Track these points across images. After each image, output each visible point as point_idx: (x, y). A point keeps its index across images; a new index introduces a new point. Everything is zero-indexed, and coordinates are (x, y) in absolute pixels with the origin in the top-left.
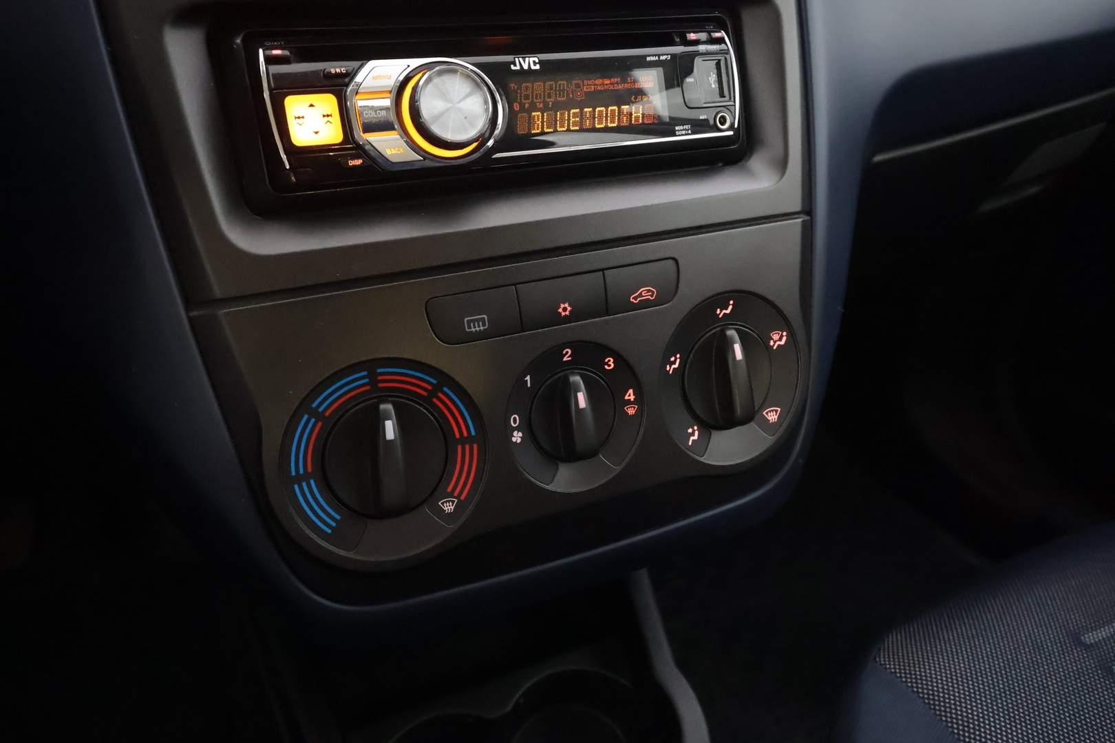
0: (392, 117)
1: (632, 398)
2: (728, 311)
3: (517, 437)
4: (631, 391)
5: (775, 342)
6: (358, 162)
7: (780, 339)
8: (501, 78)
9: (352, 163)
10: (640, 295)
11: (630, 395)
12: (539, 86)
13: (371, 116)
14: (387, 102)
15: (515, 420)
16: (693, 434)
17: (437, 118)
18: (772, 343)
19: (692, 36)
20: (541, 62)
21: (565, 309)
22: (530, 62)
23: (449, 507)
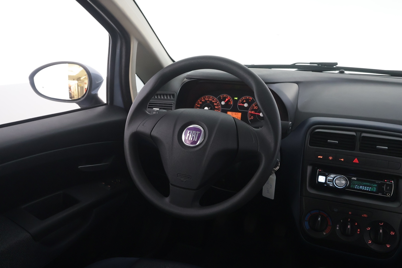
0: (332, 181)
1: (359, 231)
2: (382, 224)
3: (338, 228)
4: (359, 229)
5: (392, 233)
6: (326, 185)
7: (393, 233)
8: (350, 179)
9: (325, 185)
10: (364, 215)
11: (359, 230)
12: (356, 182)
13: (329, 180)
14: (332, 179)
15: (338, 226)
16: (370, 242)
17: (337, 183)
18: (391, 233)
19: (386, 181)
20: (356, 179)
21: (350, 213)
22: (355, 179)
23: (325, 234)
